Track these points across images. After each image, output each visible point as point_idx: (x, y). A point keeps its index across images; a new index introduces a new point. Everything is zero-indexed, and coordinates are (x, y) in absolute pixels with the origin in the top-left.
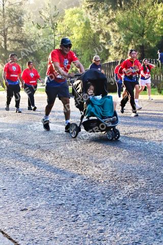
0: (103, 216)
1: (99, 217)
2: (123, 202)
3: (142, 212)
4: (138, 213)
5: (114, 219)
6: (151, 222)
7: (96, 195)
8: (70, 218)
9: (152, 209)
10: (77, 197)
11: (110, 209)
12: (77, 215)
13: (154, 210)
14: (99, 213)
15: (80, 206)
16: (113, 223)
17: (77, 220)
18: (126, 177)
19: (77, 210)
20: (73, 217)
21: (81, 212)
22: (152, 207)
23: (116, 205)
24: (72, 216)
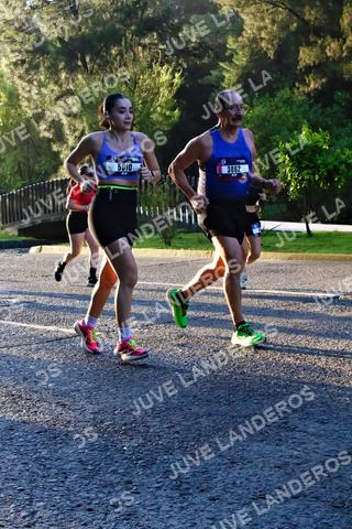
0: (90, 510)
1: (82, 513)
2: (126, 479)
3: (167, 497)
4: (160, 499)
5: (111, 517)
6: (189, 517)
7: (68, 466)
8: (18, 520)
9: (187, 489)
10: (27, 473)
11: (101, 495)
12: (34, 513)
13: (191, 491)
14: (79, 506)
15: (37, 492)
16: (113, 524)
17: (34, 524)
18: (125, 425)
19: (31, 501)
20: (24, 517)
21: (42, 504)
22: (186, 486)
23: (112, 485)
24: (23, 514)
